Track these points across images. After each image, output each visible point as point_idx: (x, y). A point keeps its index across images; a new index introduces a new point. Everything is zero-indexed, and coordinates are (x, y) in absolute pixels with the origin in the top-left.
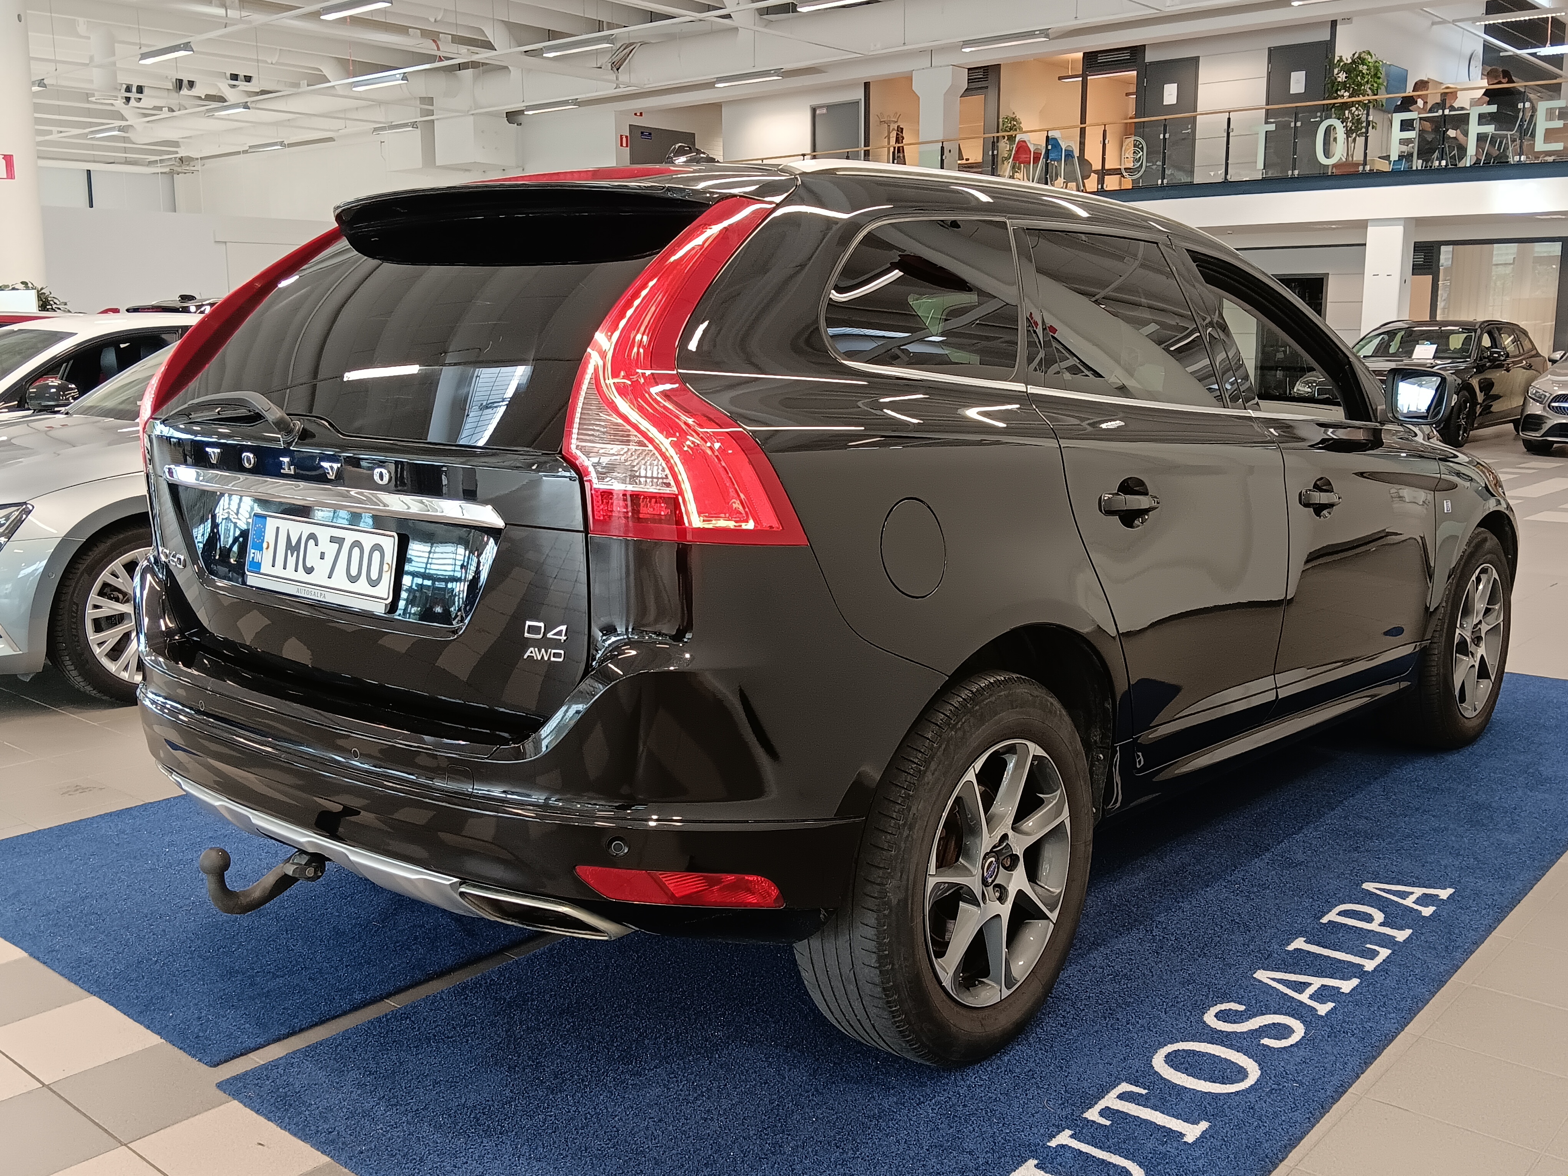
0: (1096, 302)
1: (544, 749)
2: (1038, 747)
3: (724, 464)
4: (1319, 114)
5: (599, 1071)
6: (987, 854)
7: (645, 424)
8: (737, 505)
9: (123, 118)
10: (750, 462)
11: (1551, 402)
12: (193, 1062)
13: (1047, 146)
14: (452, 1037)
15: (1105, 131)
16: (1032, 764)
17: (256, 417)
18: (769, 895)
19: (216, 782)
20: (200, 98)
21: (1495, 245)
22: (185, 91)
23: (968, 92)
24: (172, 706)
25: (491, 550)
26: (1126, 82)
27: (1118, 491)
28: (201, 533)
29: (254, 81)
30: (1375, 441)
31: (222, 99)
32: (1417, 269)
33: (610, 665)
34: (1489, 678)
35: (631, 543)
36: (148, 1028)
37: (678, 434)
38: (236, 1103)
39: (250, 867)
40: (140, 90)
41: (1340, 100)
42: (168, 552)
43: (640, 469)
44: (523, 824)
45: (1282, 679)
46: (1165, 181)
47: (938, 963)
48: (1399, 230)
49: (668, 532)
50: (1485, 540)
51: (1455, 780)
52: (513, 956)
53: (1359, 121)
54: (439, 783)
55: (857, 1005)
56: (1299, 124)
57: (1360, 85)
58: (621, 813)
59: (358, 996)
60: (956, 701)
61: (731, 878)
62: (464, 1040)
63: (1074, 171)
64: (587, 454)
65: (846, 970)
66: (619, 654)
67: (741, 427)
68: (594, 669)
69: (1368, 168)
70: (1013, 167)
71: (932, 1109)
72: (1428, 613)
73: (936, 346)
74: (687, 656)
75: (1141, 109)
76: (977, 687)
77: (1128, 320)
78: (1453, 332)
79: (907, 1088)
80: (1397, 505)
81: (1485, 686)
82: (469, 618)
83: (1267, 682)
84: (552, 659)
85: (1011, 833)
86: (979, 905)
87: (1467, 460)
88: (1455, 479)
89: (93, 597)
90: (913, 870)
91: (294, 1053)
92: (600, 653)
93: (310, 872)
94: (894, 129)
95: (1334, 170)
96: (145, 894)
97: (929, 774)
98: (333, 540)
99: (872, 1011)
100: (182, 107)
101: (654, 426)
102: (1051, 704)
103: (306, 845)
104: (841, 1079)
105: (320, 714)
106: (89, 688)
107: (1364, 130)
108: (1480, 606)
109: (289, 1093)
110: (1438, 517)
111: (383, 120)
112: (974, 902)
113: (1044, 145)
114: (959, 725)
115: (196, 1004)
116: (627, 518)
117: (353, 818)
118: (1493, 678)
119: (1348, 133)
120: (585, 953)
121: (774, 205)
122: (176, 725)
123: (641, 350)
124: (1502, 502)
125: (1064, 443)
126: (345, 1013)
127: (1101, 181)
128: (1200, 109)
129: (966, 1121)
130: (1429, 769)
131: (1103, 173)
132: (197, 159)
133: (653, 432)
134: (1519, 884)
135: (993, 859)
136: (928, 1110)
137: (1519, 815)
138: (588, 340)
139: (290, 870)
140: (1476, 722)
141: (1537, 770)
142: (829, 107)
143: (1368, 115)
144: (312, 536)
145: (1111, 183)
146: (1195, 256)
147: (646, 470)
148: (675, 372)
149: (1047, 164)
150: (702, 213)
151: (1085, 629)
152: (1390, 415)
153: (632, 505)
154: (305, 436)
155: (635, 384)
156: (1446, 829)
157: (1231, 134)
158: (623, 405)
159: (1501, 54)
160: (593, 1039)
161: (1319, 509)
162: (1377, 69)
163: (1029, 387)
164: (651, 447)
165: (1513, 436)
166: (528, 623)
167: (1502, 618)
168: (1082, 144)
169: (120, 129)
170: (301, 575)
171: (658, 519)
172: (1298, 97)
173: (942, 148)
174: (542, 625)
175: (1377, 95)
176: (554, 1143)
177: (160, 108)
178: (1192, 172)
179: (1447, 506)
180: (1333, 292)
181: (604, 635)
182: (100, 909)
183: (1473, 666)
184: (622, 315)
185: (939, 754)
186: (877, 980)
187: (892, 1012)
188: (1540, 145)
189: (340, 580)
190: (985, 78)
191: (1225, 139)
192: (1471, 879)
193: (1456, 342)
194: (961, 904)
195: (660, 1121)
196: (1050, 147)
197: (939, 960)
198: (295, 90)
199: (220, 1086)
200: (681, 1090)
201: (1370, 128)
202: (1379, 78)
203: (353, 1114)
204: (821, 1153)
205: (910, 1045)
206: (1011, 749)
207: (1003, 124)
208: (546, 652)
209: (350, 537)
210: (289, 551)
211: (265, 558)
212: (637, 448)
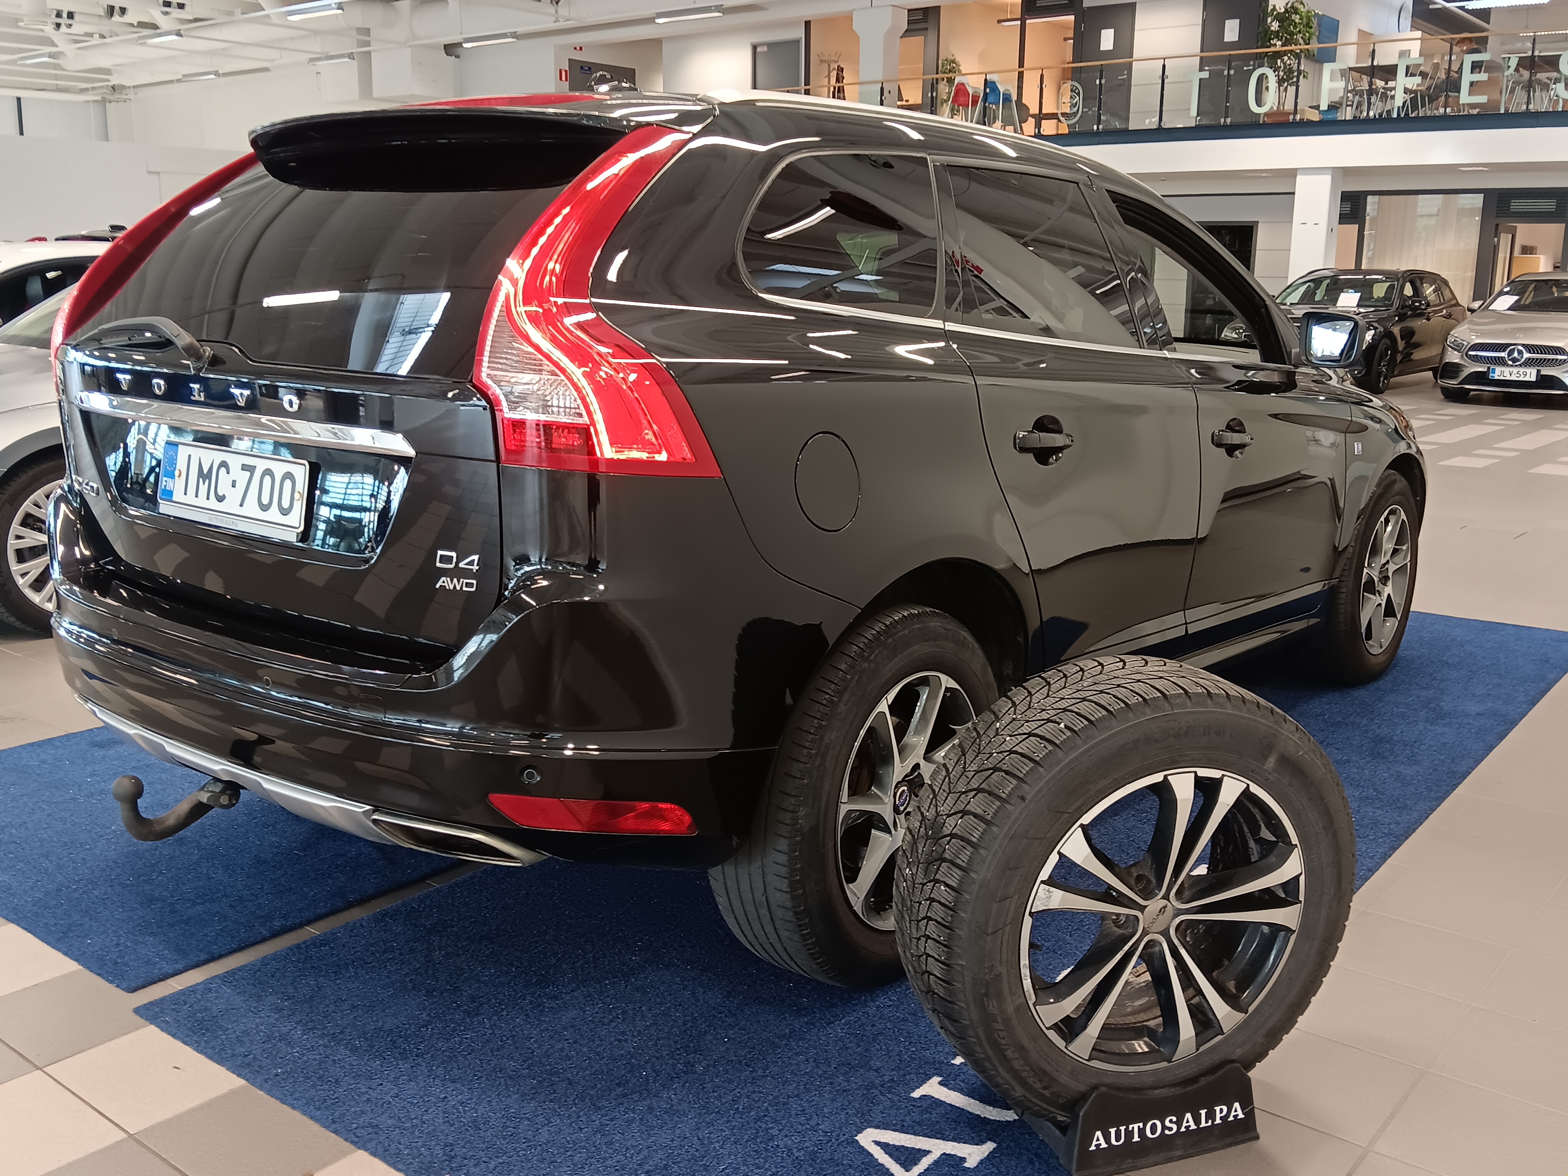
0: (1026, 245)
1: (456, 679)
2: (950, 679)
3: (636, 395)
4: (1252, 63)
5: (516, 994)
6: (899, 783)
7: (557, 355)
8: (650, 436)
9: (53, 44)
10: (663, 394)
11: (1469, 350)
12: (110, 989)
13: (985, 90)
14: (370, 963)
15: (1042, 77)
16: (944, 695)
17: (165, 344)
18: (682, 822)
19: (132, 711)
20: (132, 25)
21: (1420, 196)
22: (116, 18)
23: (908, 33)
24: (88, 636)
25: (402, 479)
26: (1063, 26)
27: (1033, 428)
28: (113, 462)
29: (187, 8)
30: (1288, 384)
31: (155, 27)
32: (1344, 218)
33: (523, 596)
34: (1395, 616)
35: (545, 473)
36: (66, 954)
37: (590, 365)
38: (152, 1028)
39: (173, 796)
40: (71, 15)
41: (1272, 49)
42: (81, 480)
43: (552, 398)
44: (437, 753)
45: (1192, 615)
46: (1101, 127)
47: (849, 888)
48: (1327, 179)
49: (580, 462)
50: (1395, 481)
51: (1359, 714)
52: (434, 885)
53: (1291, 71)
54: (354, 713)
55: (769, 928)
56: (1232, 72)
57: (1292, 34)
58: (535, 742)
59: (277, 924)
60: (870, 634)
61: (646, 805)
62: (383, 966)
63: (1012, 116)
64: (498, 382)
65: (759, 894)
66: (532, 584)
67: (653, 358)
68: (506, 598)
69: (1298, 117)
70: (952, 110)
71: (842, 1029)
72: (1337, 553)
73: (865, 285)
74: (601, 587)
75: (1078, 55)
76: (891, 620)
77: (1056, 263)
78: (1377, 281)
79: (818, 1008)
80: (1313, 448)
81: (1391, 624)
82: (380, 548)
83: (1178, 618)
84: (465, 589)
85: (922, 763)
86: (890, 832)
87: (1381, 404)
88: (1369, 423)
89: (15, 527)
90: (824, 798)
91: (213, 978)
92: (513, 582)
93: (224, 800)
94: (834, 69)
95: (1266, 119)
96: (65, 824)
97: (842, 705)
98: (245, 467)
99: (784, 934)
100: (113, 34)
101: (567, 356)
102: (964, 637)
103: (220, 773)
104: (754, 1001)
105: (243, 646)
106: (12, 619)
107: (1295, 79)
108: (1388, 546)
109: (206, 1018)
110: (1348, 458)
111: (319, 50)
112: (887, 830)
113: (983, 88)
114: (872, 657)
115: (115, 931)
116: (540, 448)
117: (266, 747)
118: (1399, 616)
119: (1280, 82)
120: (506, 881)
121: (691, 135)
122: (93, 655)
123: (554, 279)
124: (1412, 444)
125: (981, 381)
126: (264, 940)
127: (1038, 125)
128: (1136, 54)
129: (874, 1040)
130: (1335, 704)
131: (1040, 118)
132: (129, 87)
133: (565, 362)
134: (1415, 815)
135: (905, 788)
136: (838, 1030)
137: (1418, 748)
138: (500, 267)
139: (204, 797)
140: (1382, 659)
141: (1438, 705)
142: (771, 45)
143: (1299, 64)
144: (224, 464)
145: (1049, 127)
146: (1115, 197)
147: (558, 399)
148: (588, 301)
149: (985, 108)
150: (616, 141)
151: (999, 565)
152: (1303, 358)
153: (545, 436)
154: (215, 362)
155: (547, 312)
156: (1348, 761)
157: (1166, 81)
158: (536, 335)
159: (1431, 7)
160: (511, 964)
161: (1231, 450)
162: (1309, 18)
163: (946, 324)
164: (563, 377)
165: (1431, 384)
166: (440, 553)
167: (1409, 559)
168: (1020, 88)
169: (51, 56)
170: (213, 504)
171: (570, 450)
172: (1232, 45)
173: (882, 89)
174: (454, 554)
175: (1308, 44)
176: (470, 1064)
177: (91, 35)
178: (1127, 119)
179: (1358, 448)
180: (1262, 240)
181: (517, 564)
182: (20, 838)
183: (1380, 605)
184: (534, 243)
185: (851, 685)
186: (788, 904)
187: (803, 935)
188: (1465, 97)
189: (251, 509)
190: (925, 20)
191: (1160, 86)
192: (1370, 809)
193: (1379, 291)
194: (873, 831)
195: (575, 1042)
196: (988, 90)
197: (850, 885)
198: (228, 19)
199: (137, 1011)
200: (597, 1013)
201: (1301, 77)
202: (1311, 28)
203: (269, 1039)
204: (731, 1072)
205: (821, 967)
206: (925, 681)
207: (943, 66)
208: (459, 581)
209: (261, 465)
210: (201, 480)
211: (177, 486)
212: (550, 377)
